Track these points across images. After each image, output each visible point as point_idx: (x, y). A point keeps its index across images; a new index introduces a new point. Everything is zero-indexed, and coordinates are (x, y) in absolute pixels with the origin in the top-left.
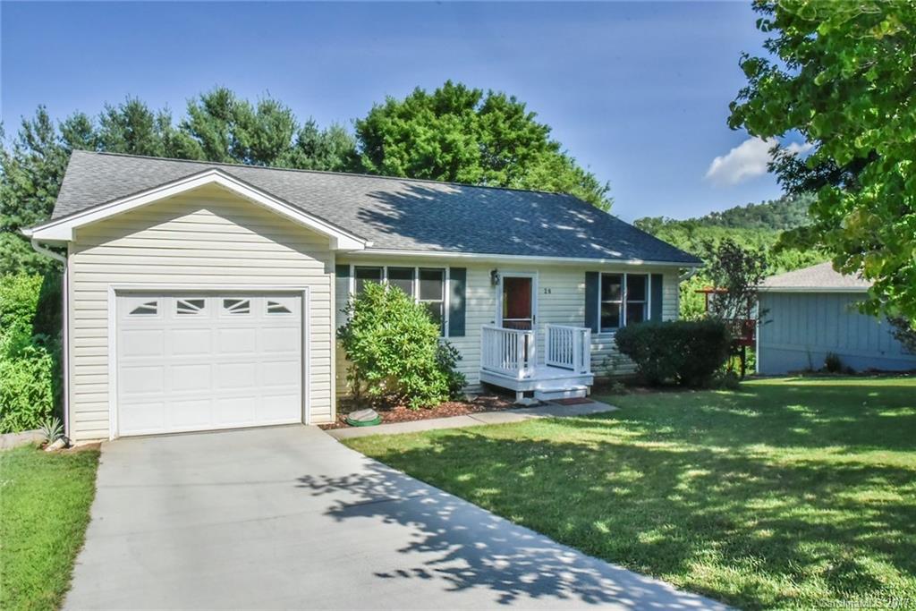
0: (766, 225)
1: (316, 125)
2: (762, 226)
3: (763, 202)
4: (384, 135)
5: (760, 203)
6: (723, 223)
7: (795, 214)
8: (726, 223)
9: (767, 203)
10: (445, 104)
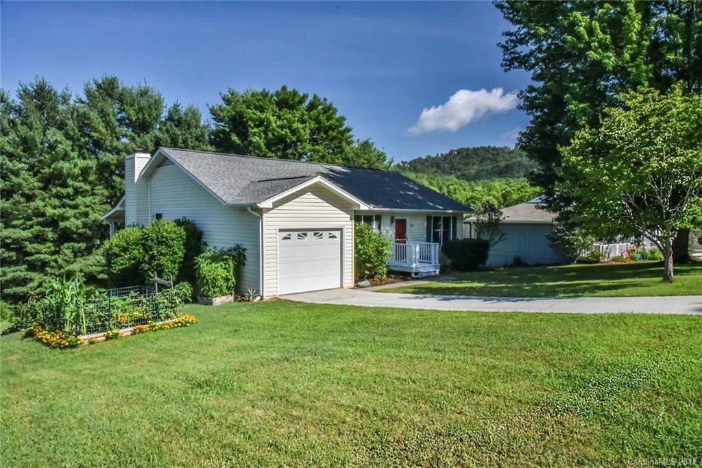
0: (439, 171)
1: (181, 106)
2: (436, 172)
3: (437, 155)
4: (248, 122)
5: (435, 156)
6: (410, 169)
7: (459, 164)
8: (412, 169)
9: (439, 155)
10: (286, 102)
